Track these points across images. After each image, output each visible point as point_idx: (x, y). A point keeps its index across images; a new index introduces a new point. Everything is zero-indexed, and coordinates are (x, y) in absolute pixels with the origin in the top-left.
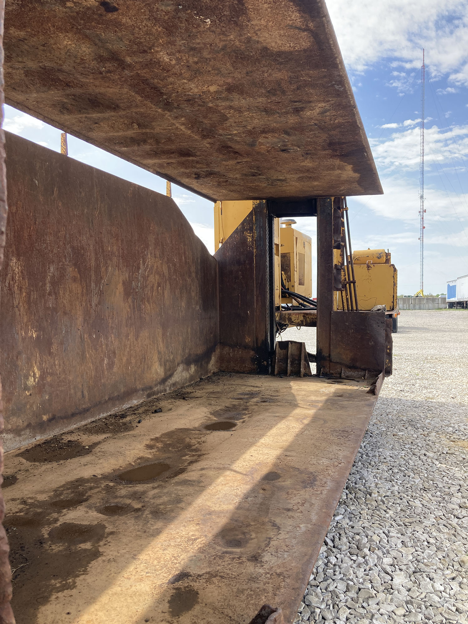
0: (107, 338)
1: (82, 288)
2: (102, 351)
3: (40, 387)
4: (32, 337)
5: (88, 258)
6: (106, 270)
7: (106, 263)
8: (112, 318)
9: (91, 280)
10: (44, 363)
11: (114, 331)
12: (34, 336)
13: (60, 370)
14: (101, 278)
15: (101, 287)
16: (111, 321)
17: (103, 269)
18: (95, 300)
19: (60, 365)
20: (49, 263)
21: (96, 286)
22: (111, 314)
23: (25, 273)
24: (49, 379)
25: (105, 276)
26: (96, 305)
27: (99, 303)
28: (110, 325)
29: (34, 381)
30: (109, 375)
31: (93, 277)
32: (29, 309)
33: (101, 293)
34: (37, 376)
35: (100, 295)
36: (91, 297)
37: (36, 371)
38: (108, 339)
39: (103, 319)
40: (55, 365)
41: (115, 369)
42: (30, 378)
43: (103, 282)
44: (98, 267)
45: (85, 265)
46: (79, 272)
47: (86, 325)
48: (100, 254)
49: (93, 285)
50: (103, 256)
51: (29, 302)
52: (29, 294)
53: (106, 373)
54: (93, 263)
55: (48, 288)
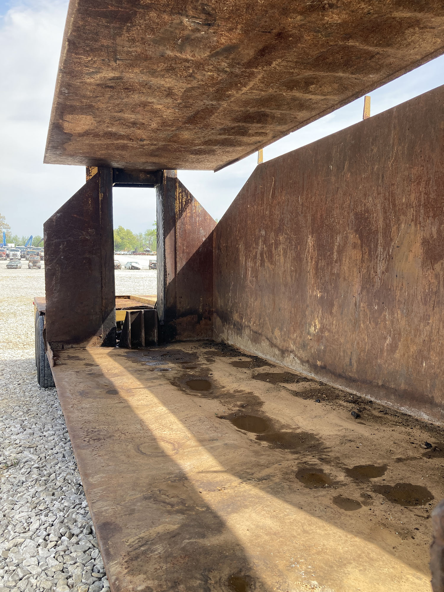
0: (392, 313)
1: (363, 254)
2: (385, 327)
3: (319, 338)
4: (316, 296)
5: (374, 219)
6: (398, 229)
7: (399, 220)
8: (401, 290)
9: (377, 244)
10: (325, 320)
11: (402, 306)
12: (318, 296)
13: (336, 330)
14: (391, 240)
15: (391, 251)
16: (398, 293)
17: (394, 229)
18: (381, 267)
19: (336, 326)
20: (337, 234)
21: (384, 249)
22: (400, 285)
23: (316, 246)
24: (327, 334)
25: (396, 237)
26: (383, 273)
27: (387, 270)
28: (397, 297)
29: (315, 330)
30: (389, 358)
31: (381, 240)
32: (316, 274)
33: (390, 258)
34: (318, 327)
35: (388, 261)
36: (377, 263)
38: (394, 314)
39: (390, 289)
40: (333, 324)
41: (397, 355)
42: (312, 327)
43: (393, 244)
44: (387, 227)
45: (370, 229)
46: (361, 238)
47: (364, 293)
48: (390, 210)
49: (380, 249)
50: (395, 212)
51: (317, 268)
52: (317, 263)
53: (385, 354)
54: (381, 224)
55: (335, 257)
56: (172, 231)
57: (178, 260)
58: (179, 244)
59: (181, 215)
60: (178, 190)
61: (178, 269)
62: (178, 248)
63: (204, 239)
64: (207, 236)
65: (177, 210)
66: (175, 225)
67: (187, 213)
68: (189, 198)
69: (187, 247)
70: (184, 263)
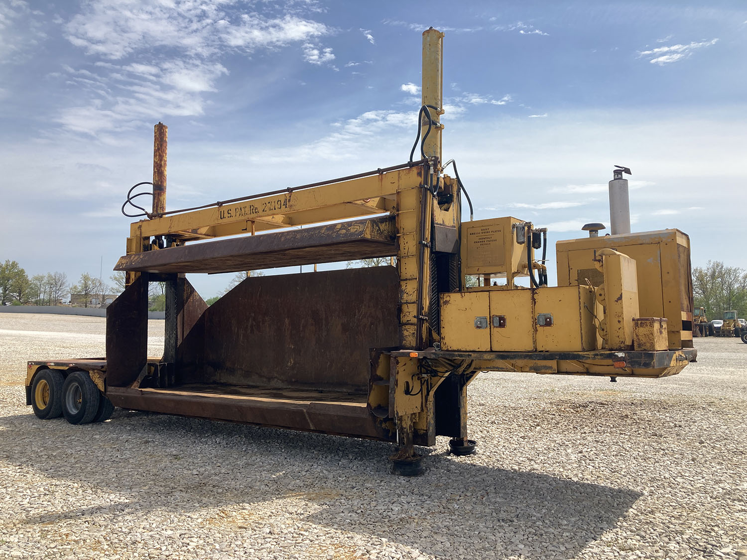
1: (316, 328)
3: (294, 368)
4: (291, 347)
5: (321, 314)
9: (322, 324)
10: (296, 359)
19: (303, 361)
23: (290, 323)
25: (330, 322)
32: (291, 337)
37: (292, 361)
40: (301, 360)
43: (329, 325)
44: (327, 318)
46: (315, 321)
47: (317, 345)
54: (324, 316)
56: (182, 311)
57: (185, 329)
58: (185, 319)
59: (187, 300)
60: (186, 285)
61: (185, 336)
62: (185, 322)
63: (200, 316)
64: (202, 314)
65: (185, 297)
66: (183, 307)
67: (191, 299)
68: (192, 290)
69: (190, 321)
70: (188, 332)
